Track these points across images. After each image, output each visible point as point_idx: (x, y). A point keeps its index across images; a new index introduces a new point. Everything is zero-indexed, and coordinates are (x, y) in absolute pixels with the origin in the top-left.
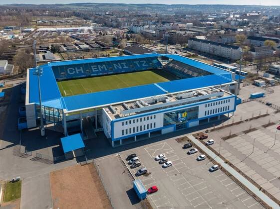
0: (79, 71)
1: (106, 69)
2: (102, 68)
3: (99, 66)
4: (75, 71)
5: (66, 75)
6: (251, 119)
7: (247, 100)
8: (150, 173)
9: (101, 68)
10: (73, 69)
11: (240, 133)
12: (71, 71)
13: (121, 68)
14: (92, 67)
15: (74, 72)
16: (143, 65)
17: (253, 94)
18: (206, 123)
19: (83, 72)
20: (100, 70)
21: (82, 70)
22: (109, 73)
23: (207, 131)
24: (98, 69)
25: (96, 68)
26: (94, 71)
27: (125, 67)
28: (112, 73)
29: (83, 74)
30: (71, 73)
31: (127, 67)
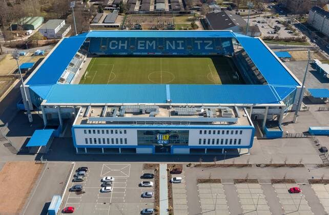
0: (122, 47)
1: (154, 48)
2: (151, 45)
3: (148, 42)
4: (118, 45)
5: (107, 49)
6: (267, 166)
7: (294, 136)
8: (84, 192)
9: (149, 45)
10: (117, 43)
11: (228, 181)
12: (114, 45)
13: (174, 48)
14: (139, 42)
15: (116, 47)
16: (206, 48)
17: (313, 128)
18: (202, 154)
19: (126, 48)
20: (147, 48)
21: (126, 45)
22: (156, 54)
23: (190, 165)
24: (145, 46)
25: (143, 45)
26: (139, 48)
27: (180, 48)
28: (160, 54)
29: (125, 51)
30: (112, 48)
31: (183, 48)
